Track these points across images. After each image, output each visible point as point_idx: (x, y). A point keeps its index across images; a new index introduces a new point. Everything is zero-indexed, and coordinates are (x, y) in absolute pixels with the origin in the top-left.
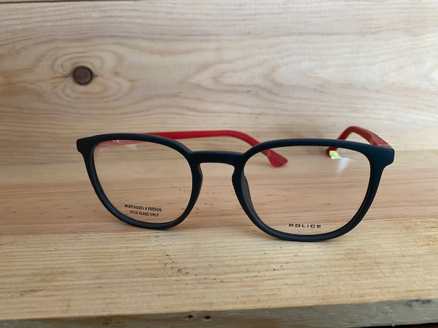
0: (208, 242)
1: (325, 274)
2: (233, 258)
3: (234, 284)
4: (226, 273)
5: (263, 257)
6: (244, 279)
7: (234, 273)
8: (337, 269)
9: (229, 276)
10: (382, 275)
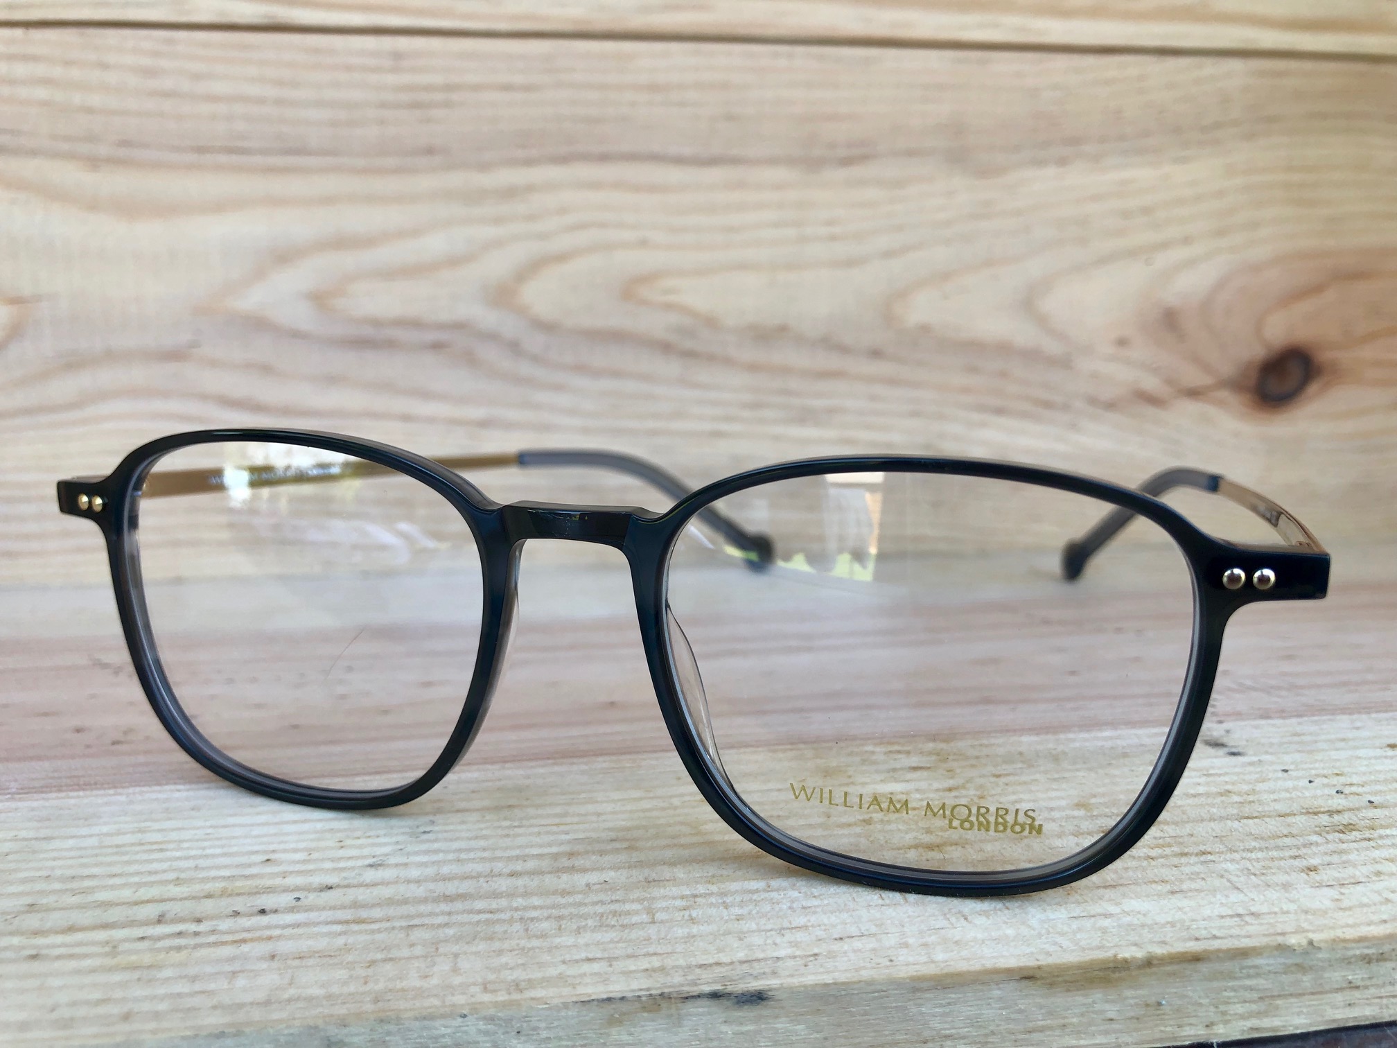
0: (85, 831)
1: (440, 920)
2: (136, 879)
3: (73, 964)
4: (71, 929)
5: (254, 871)
6: (127, 946)
7: (106, 926)
8: (494, 905)
9: (79, 936)
10: (645, 917)
